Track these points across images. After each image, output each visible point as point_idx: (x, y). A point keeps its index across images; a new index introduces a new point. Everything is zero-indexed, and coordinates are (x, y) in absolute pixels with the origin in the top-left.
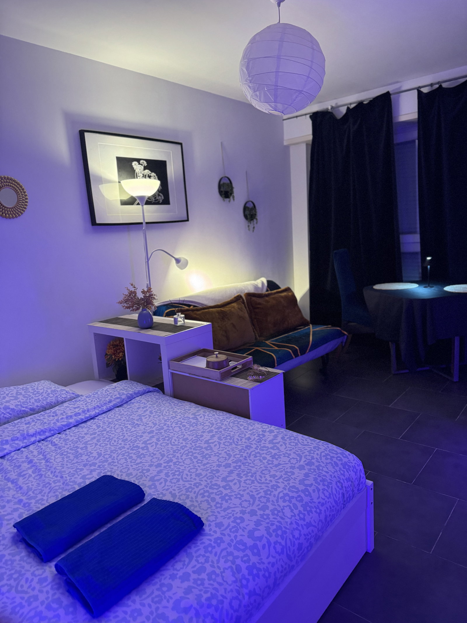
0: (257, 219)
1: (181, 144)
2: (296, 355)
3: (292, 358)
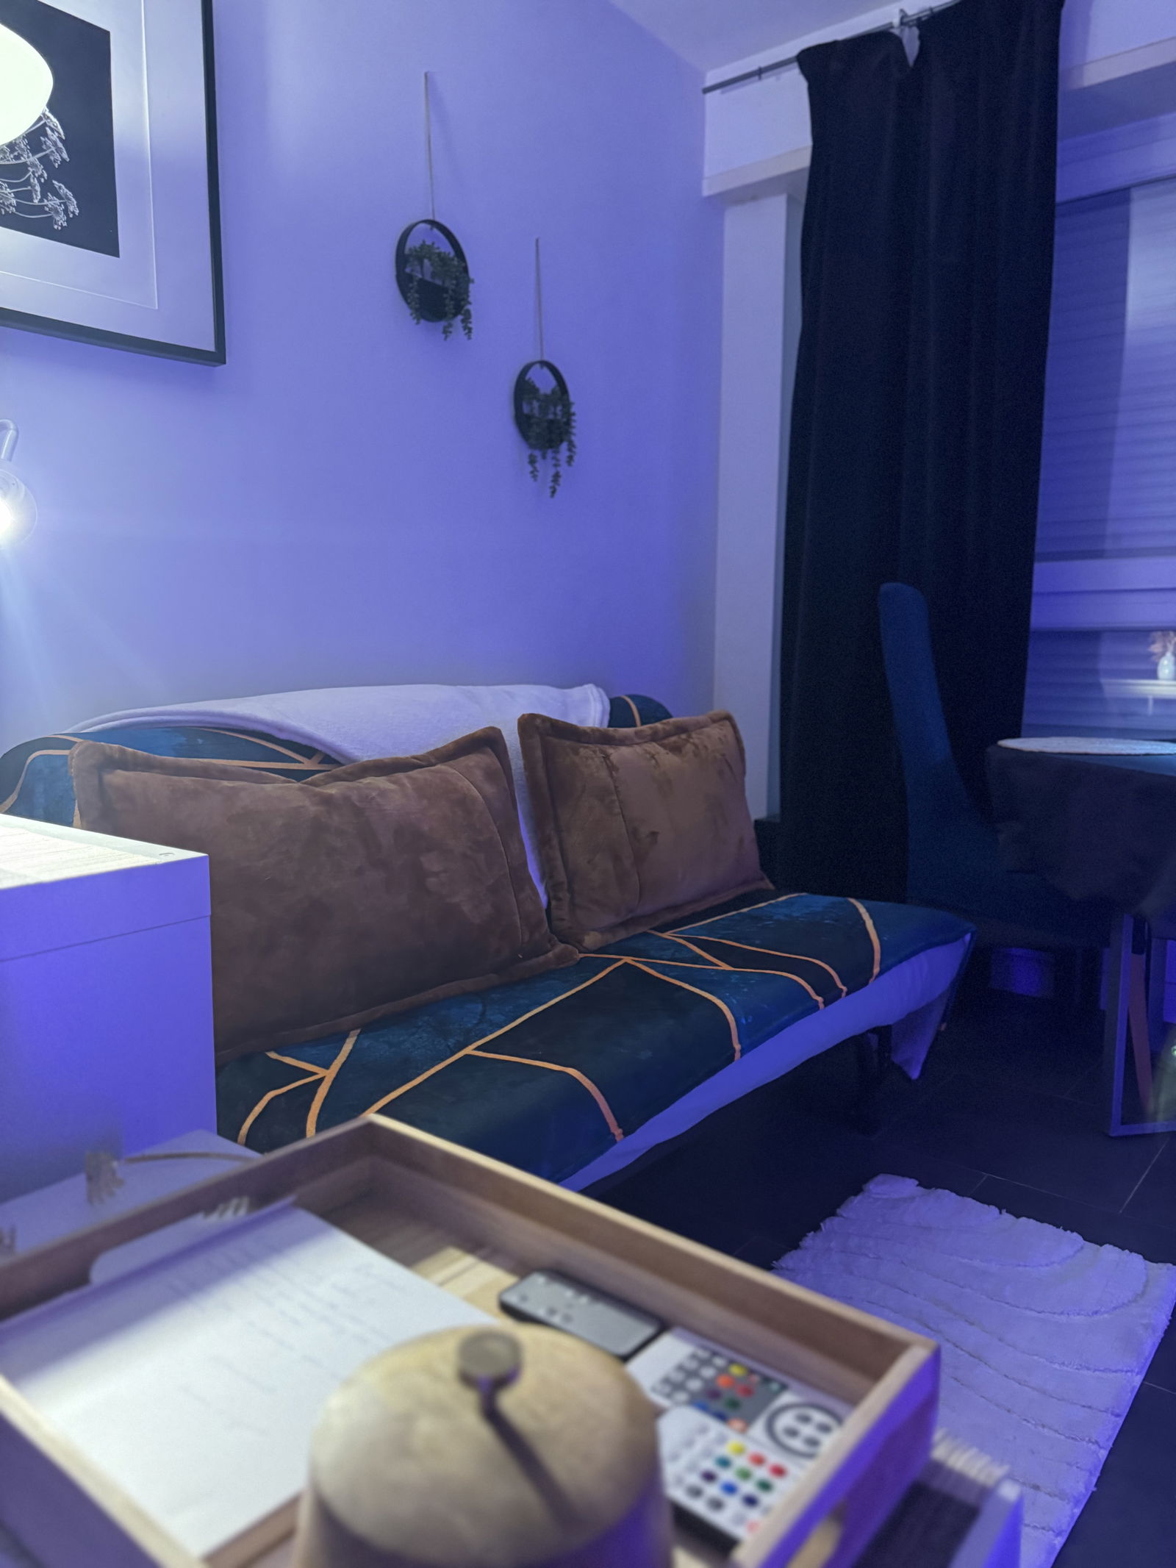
0: (571, 446)
2: (831, 996)
3: (815, 1007)
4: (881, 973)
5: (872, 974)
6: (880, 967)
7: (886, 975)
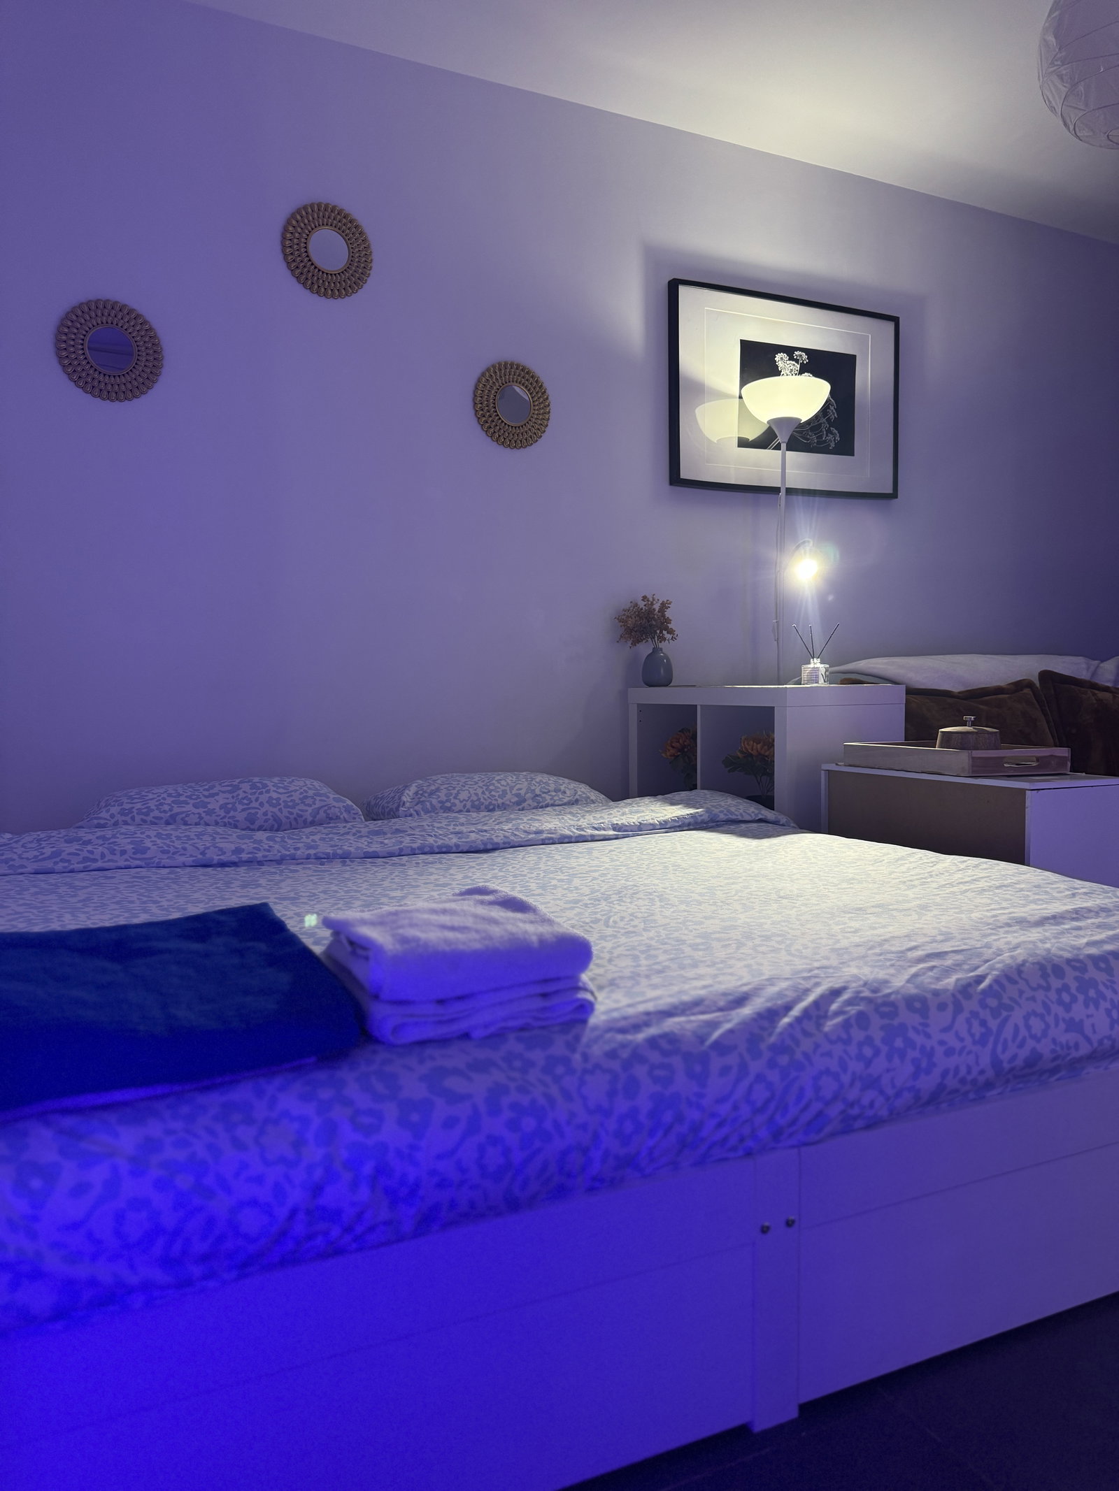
1: (895, 320)
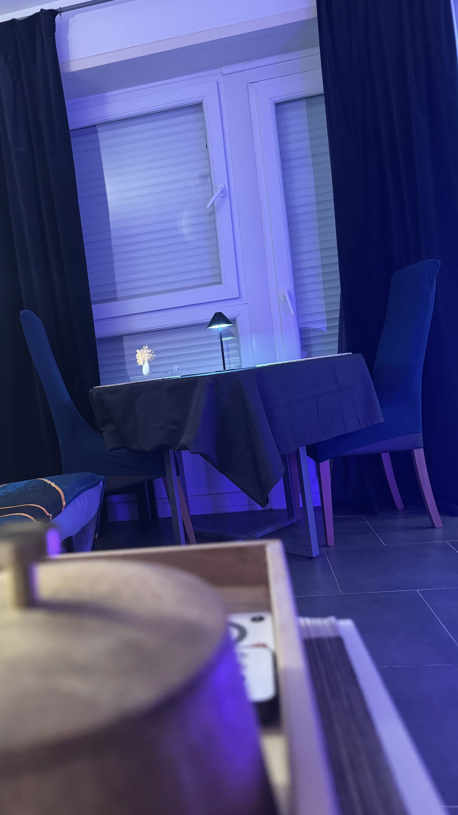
4: (66, 505)
5: (63, 505)
6: (66, 502)
7: (69, 506)
